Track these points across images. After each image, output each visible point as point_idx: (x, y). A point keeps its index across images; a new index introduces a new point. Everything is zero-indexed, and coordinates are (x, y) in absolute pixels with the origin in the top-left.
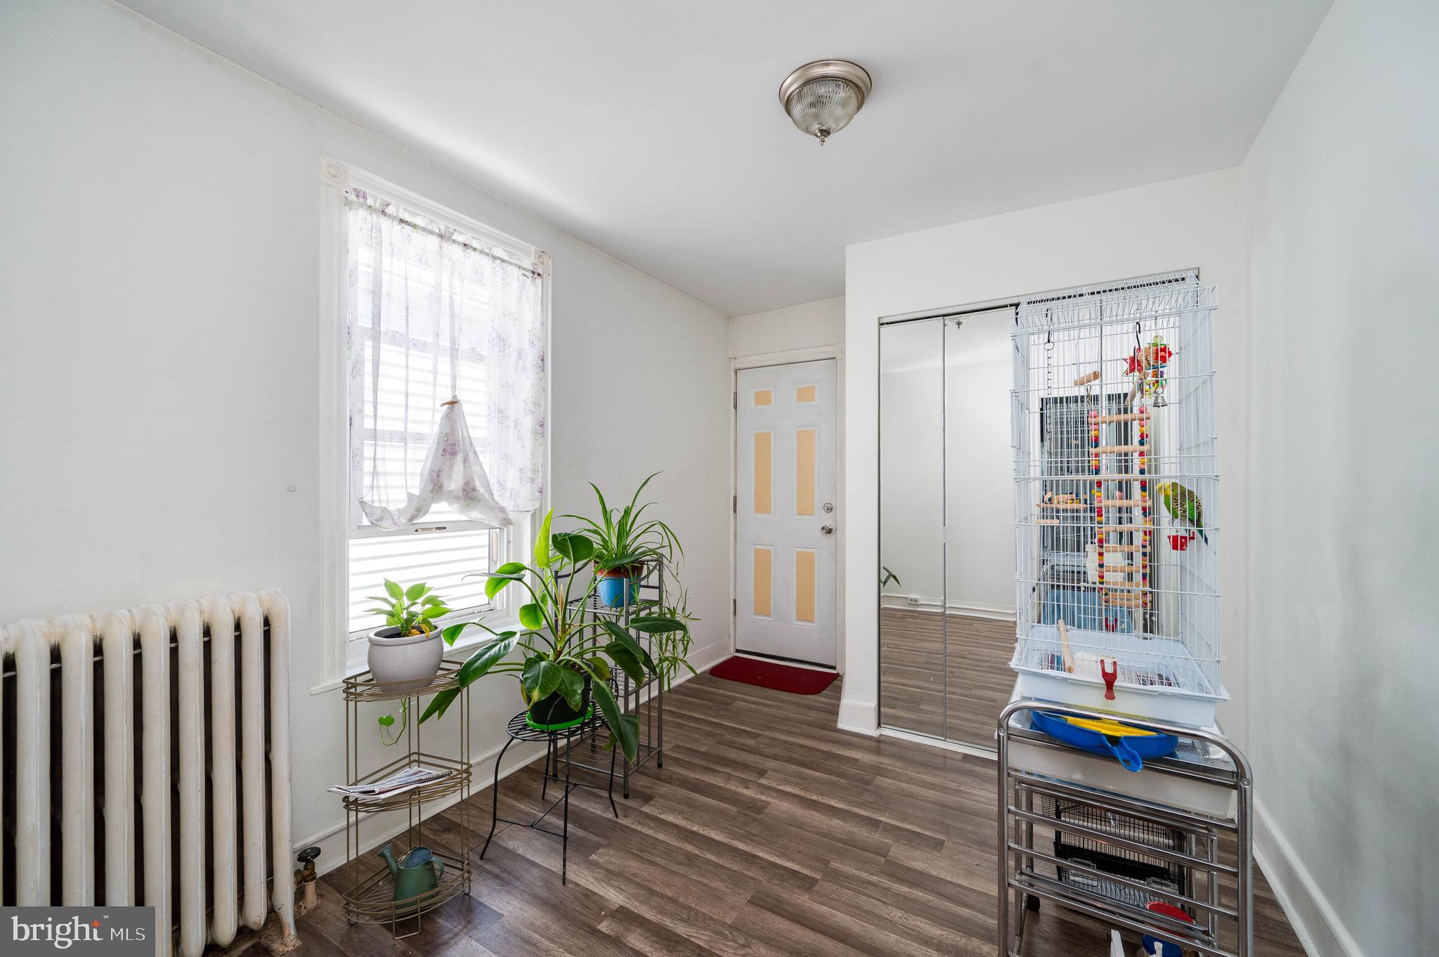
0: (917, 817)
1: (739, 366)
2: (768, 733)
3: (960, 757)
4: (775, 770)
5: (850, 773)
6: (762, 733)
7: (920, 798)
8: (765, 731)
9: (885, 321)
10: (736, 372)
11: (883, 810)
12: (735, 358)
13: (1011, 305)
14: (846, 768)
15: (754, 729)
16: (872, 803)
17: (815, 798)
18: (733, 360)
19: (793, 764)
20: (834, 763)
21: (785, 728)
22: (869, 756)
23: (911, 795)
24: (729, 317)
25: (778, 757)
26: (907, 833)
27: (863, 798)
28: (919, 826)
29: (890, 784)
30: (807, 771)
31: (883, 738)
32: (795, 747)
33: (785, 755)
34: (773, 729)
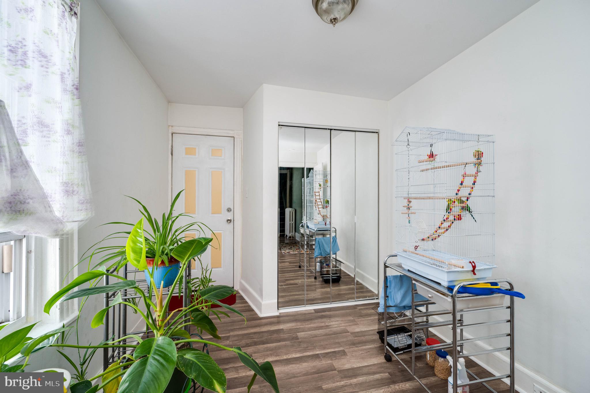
0: (327, 344)
1: (174, 131)
2: (232, 334)
3: (313, 311)
4: (255, 353)
5: (286, 337)
6: (228, 335)
7: (319, 335)
8: (229, 333)
9: (280, 124)
10: (172, 134)
11: (314, 348)
12: (172, 126)
13: (328, 129)
14: (282, 336)
15: (223, 334)
16: (307, 347)
17: (285, 357)
18: (170, 127)
19: (259, 344)
20: (275, 336)
21: (238, 327)
22: (285, 325)
23: (316, 336)
24: (169, 102)
25: (249, 345)
26: (331, 354)
27: (302, 346)
28: (331, 348)
29: (305, 335)
30: (268, 345)
31: (282, 314)
32: (251, 336)
33: (251, 342)
34: (232, 330)
